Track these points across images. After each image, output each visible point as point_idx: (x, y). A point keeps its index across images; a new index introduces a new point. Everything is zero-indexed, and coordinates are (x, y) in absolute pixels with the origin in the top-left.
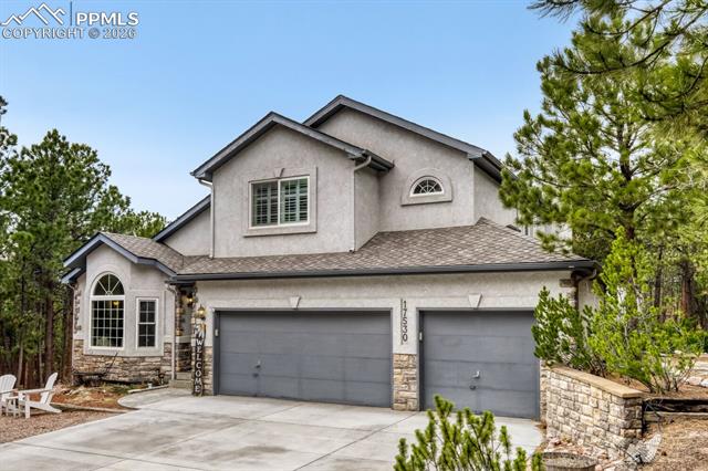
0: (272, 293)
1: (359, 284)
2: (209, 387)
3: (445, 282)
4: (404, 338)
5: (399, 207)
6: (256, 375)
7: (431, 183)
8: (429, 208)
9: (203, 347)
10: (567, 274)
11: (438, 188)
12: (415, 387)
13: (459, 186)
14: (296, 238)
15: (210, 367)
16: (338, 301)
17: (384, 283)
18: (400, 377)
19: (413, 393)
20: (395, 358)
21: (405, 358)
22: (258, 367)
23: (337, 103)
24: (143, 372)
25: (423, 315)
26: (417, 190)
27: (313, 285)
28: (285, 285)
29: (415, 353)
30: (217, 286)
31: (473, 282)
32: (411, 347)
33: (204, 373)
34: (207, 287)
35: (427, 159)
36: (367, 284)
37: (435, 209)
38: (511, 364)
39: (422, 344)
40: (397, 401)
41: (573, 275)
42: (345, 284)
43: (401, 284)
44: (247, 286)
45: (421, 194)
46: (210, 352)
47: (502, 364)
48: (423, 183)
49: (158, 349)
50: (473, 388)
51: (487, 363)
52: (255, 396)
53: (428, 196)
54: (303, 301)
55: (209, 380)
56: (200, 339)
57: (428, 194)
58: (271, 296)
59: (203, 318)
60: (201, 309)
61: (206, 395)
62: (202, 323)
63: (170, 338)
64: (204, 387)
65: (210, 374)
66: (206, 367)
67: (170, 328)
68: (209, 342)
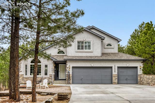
0: (86, 63)
1: (106, 62)
3: (122, 62)
4: (115, 72)
5: (104, 48)
6: (81, 80)
7: (110, 45)
8: (109, 49)
10: (142, 61)
11: (111, 46)
12: (117, 80)
13: (115, 46)
14: (88, 53)
15: (71, 78)
16: (101, 65)
17: (111, 62)
18: (114, 78)
19: (116, 81)
20: (113, 75)
21: (115, 75)
22: (82, 78)
23: (92, 27)
25: (118, 67)
26: (107, 46)
27: (96, 62)
28: (89, 62)
29: (117, 74)
31: (127, 62)
32: (116, 73)
34: (70, 62)
35: (109, 40)
36: (107, 62)
37: (110, 49)
38: (133, 76)
39: (118, 73)
40: (113, 83)
41: (143, 61)
42: (103, 62)
43: (114, 62)
44: (80, 62)
45: (108, 46)
46: (71, 75)
47: (131, 76)
48: (108, 44)
49: (48, 76)
50: (126, 80)
51: (129, 76)
52: (81, 84)
53: (109, 47)
54: (94, 65)
55: (71, 81)
57: (109, 46)
59: (70, 68)
60: (70, 66)
61: (70, 84)
62: (69, 69)
63: (51, 73)
64: (70, 82)
65: (71, 80)
66: (70, 78)
67: (51, 71)
68: (71, 73)
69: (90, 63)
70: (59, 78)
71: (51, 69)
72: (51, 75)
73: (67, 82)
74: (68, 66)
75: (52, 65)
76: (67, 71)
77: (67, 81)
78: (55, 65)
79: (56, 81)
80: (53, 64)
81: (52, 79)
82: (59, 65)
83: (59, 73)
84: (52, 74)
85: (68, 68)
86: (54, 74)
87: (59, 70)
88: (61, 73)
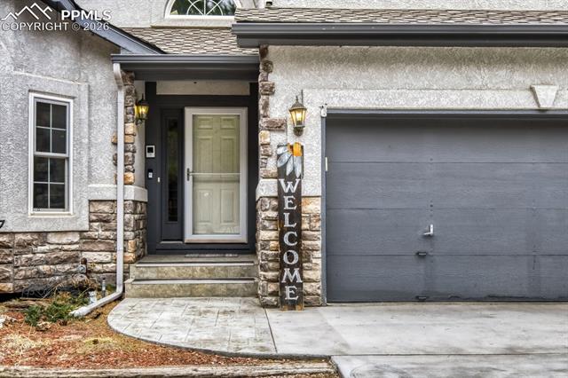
0: (481, 76)
2: (314, 287)
6: (421, 256)
9: (298, 197)
15: (315, 241)
22: (429, 237)
24: (44, 268)
30: (329, 60)
33: (305, 255)
34: (302, 61)
46: (313, 207)
49: (75, 215)
52: (421, 299)
54: (564, 93)
55: (315, 272)
56: (291, 177)
58: (477, 83)
59: (298, 131)
60: (298, 107)
61: (309, 305)
62: (292, 139)
63: (105, 189)
64: (307, 287)
65: (317, 259)
66: (299, 237)
67: (103, 165)
68: (312, 185)
69: (522, 77)
70: (189, 237)
71: (108, 151)
72: (106, 208)
73: (272, 287)
74: (276, 108)
75: (110, 107)
76: (271, 166)
77: (270, 275)
78: (143, 110)
79: (150, 269)
80: (121, 96)
81: (113, 251)
82: (189, 112)
83: (188, 185)
84: (109, 195)
85: (278, 127)
86: (134, 193)
87: (188, 164)
88: (200, 186)
